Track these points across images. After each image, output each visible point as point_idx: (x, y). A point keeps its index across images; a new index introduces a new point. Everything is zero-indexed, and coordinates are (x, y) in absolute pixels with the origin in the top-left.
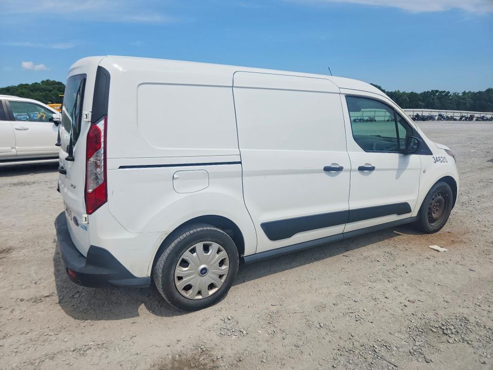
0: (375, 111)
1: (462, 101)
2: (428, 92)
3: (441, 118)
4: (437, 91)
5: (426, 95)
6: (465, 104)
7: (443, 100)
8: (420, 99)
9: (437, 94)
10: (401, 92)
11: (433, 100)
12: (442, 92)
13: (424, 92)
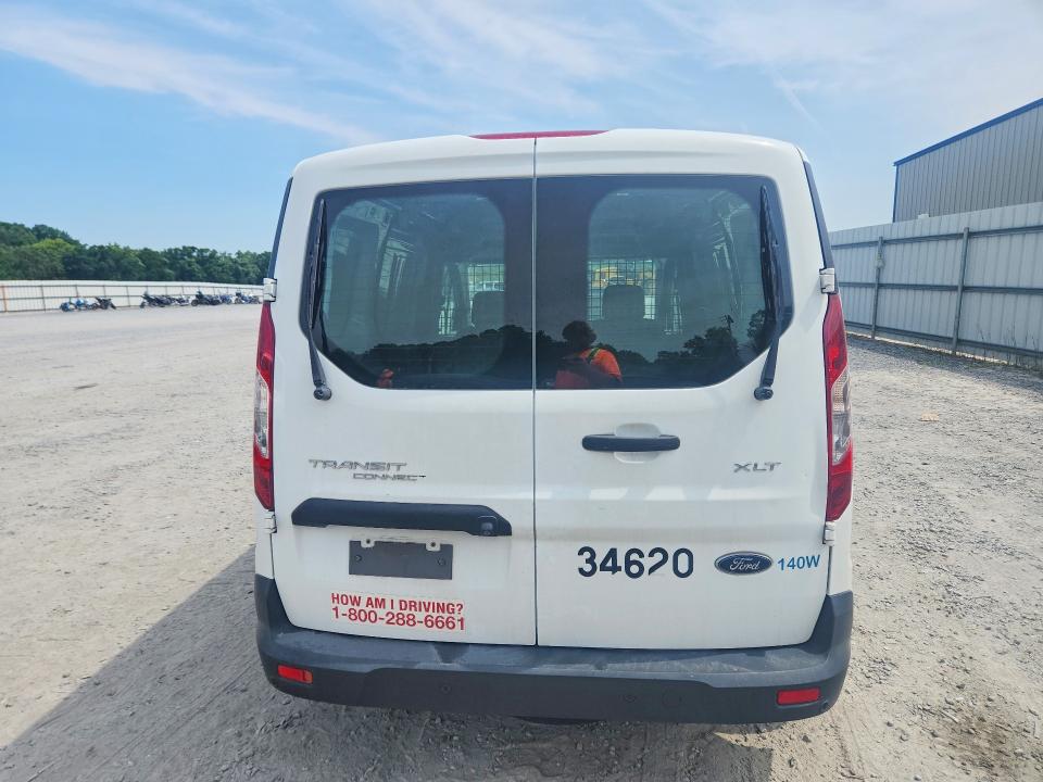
0: (76, 286)
1: (240, 268)
2: (176, 250)
3: (201, 300)
4: (193, 249)
5: (173, 255)
6: (247, 274)
7: (208, 265)
8: (165, 263)
9: (195, 254)
10: (122, 247)
11: (190, 266)
12: (202, 251)
13: (170, 250)
